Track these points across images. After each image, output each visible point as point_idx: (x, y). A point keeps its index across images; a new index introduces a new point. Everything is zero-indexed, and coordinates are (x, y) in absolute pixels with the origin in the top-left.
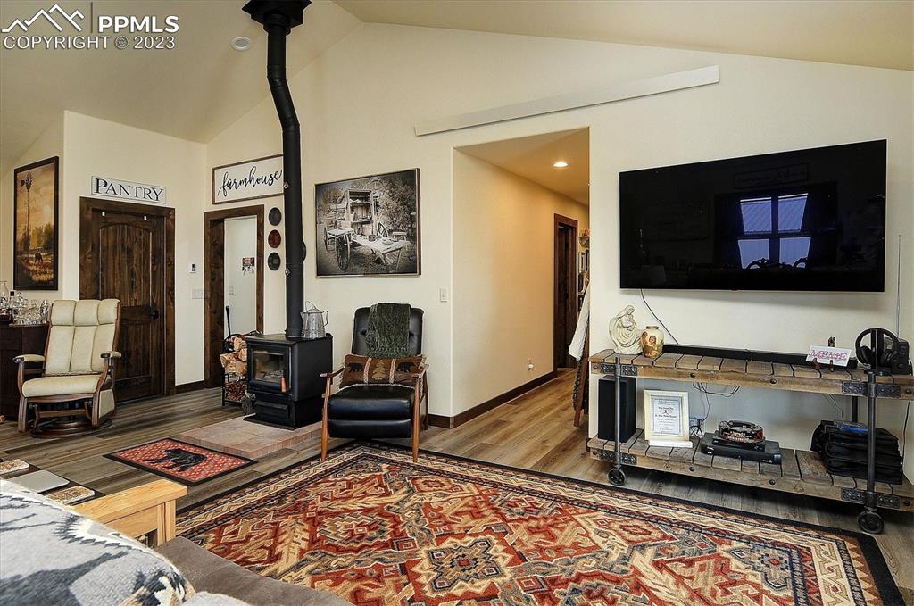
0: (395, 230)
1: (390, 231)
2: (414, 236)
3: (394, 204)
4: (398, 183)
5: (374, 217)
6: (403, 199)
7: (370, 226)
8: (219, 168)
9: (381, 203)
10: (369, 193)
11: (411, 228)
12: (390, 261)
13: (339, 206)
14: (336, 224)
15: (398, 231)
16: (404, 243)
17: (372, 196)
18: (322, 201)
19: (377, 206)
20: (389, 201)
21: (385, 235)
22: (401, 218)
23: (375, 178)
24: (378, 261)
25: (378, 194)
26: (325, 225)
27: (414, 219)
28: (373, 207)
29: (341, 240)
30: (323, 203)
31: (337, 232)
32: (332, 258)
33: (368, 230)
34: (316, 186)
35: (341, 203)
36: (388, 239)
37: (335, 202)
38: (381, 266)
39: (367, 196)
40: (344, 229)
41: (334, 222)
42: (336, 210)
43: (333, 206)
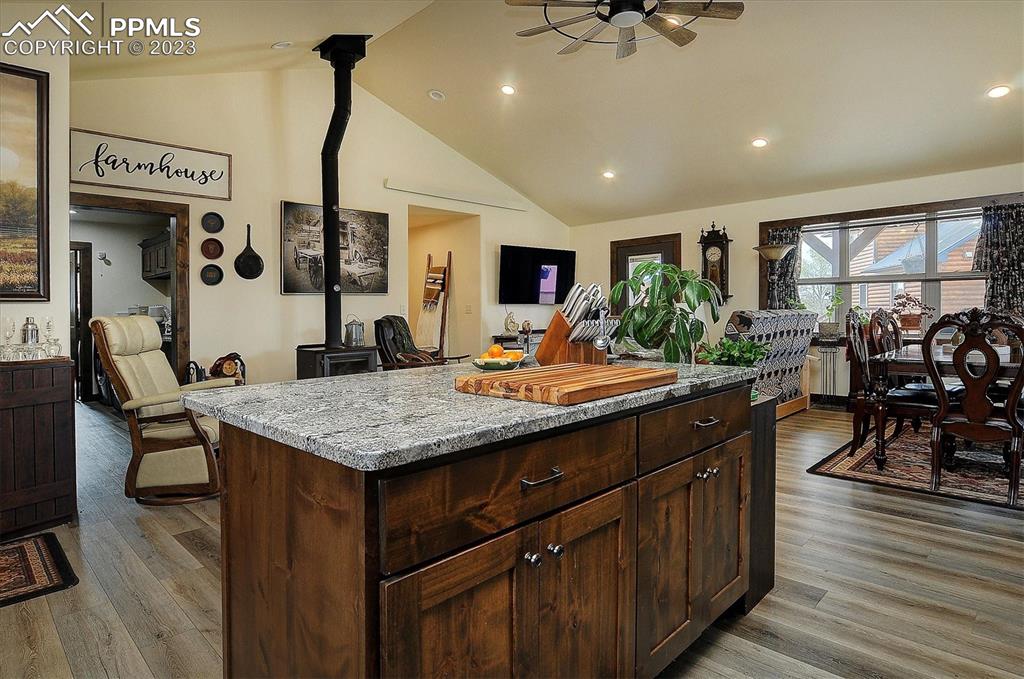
0: (371, 258)
1: (366, 259)
2: (384, 265)
3: (369, 237)
4: (374, 220)
5: (351, 245)
6: (378, 234)
7: (347, 251)
8: (80, 131)
9: (357, 234)
10: (346, 223)
11: (383, 258)
12: (365, 283)
13: (314, 228)
14: (309, 244)
15: (373, 259)
16: (377, 269)
17: (349, 226)
18: (291, 219)
19: (354, 236)
20: (365, 233)
21: (361, 260)
22: (375, 249)
23: (352, 213)
24: (354, 282)
25: (355, 226)
26: (295, 244)
27: (386, 252)
28: (350, 236)
29: (315, 260)
30: (293, 222)
31: (310, 252)
32: (304, 276)
33: (344, 255)
34: (285, 203)
35: (315, 226)
36: (363, 265)
37: (308, 223)
38: (356, 286)
39: (344, 225)
40: (318, 250)
41: (307, 242)
42: (310, 231)
43: (306, 227)
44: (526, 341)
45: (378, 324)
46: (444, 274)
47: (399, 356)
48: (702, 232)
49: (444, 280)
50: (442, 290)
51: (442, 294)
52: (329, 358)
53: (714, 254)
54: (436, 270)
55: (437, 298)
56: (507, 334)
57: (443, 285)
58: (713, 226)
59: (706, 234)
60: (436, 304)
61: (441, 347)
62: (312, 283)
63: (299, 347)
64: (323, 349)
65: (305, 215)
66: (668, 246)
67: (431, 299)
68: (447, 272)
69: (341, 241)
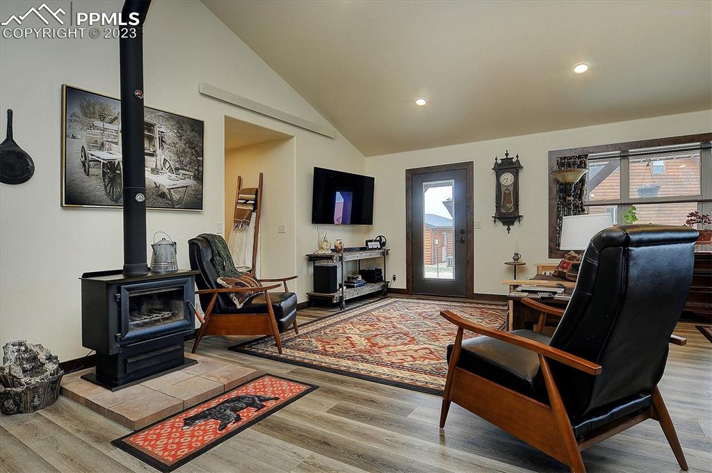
0: (183, 169)
1: (177, 169)
2: (199, 177)
3: (181, 145)
4: (186, 127)
5: (159, 151)
6: (191, 143)
7: (154, 159)
9: (166, 139)
10: (153, 125)
11: (198, 170)
12: (176, 197)
13: (107, 126)
14: (103, 145)
15: (186, 170)
16: (190, 182)
17: (157, 129)
18: (77, 111)
19: (162, 141)
20: (177, 140)
21: (171, 170)
22: (188, 159)
23: (160, 113)
24: (163, 195)
25: (164, 129)
26: (84, 143)
27: (201, 164)
28: (157, 142)
29: (110, 165)
30: (80, 114)
31: (104, 155)
32: (95, 184)
33: (150, 162)
34: (67, 87)
35: (110, 123)
36: (173, 176)
37: (102, 118)
38: (165, 201)
39: (150, 127)
40: (116, 154)
41: (100, 142)
42: (104, 130)
43: (98, 123)
44: (341, 259)
45: (192, 243)
46: (256, 195)
47: (219, 281)
48: (496, 159)
49: (256, 200)
50: (254, 211)
51: (254, 215)
52: (128, 290)
53: (507, 179)
54: (248, 191)
55: (249, 218)
56: (321, 252)
57: (255, 206)
58: (507, 155)
59: (499, 162)
60: (248, 224)
61: (254, 266)
62: (108, 194)
63: (85, 275)
64: (121, 277)
65: (97, 107)
66: (461, 173)
67: (241, 219)
68: (258, 192)
69: (146, 145)
